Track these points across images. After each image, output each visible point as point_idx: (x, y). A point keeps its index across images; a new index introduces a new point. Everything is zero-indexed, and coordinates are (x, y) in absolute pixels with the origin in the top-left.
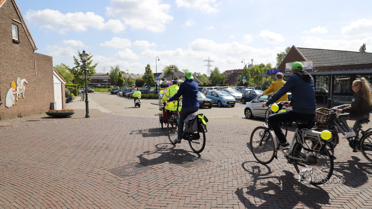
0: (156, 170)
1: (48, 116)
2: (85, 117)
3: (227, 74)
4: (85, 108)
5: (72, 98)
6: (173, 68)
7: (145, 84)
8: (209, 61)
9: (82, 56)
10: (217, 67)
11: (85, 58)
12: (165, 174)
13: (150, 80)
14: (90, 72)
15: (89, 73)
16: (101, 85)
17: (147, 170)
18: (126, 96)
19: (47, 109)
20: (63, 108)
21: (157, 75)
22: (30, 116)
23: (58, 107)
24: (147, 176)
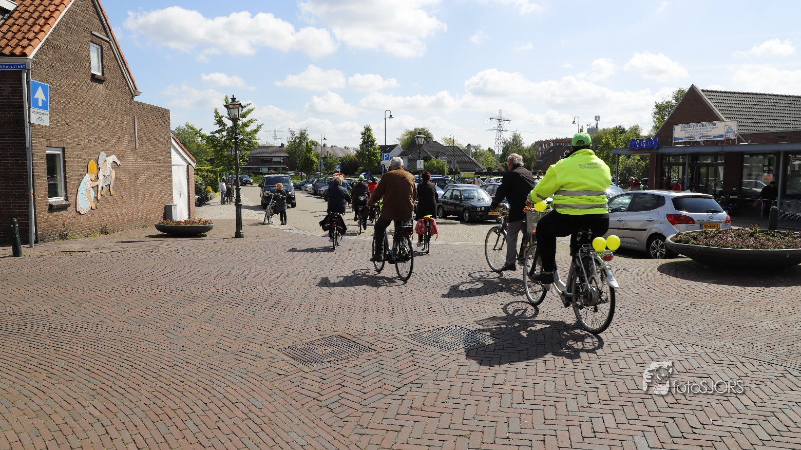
0: (380, 354)
1: (160, 233)
2: (234, 236)
3: (540, 148)
4: (235, 218)
5: (209, 196)
6: (421, 135)
7: (362, 168)
8: (500, 120)
9: (230, 109)
10: (518, 133)
11: (235, 112)
12: (399, 363)
13: (370, 159)
14: (246, 143)
15: (244, 145)
16: (269, 169)
17: (361, 353)
18: (321, 195)
19: (158, 218)
20: (189, 217)
21: (387, 149)
22: (125, 231)
23: (181, 214)
24: (362, 365)
